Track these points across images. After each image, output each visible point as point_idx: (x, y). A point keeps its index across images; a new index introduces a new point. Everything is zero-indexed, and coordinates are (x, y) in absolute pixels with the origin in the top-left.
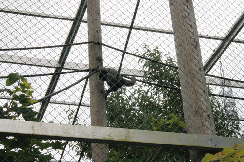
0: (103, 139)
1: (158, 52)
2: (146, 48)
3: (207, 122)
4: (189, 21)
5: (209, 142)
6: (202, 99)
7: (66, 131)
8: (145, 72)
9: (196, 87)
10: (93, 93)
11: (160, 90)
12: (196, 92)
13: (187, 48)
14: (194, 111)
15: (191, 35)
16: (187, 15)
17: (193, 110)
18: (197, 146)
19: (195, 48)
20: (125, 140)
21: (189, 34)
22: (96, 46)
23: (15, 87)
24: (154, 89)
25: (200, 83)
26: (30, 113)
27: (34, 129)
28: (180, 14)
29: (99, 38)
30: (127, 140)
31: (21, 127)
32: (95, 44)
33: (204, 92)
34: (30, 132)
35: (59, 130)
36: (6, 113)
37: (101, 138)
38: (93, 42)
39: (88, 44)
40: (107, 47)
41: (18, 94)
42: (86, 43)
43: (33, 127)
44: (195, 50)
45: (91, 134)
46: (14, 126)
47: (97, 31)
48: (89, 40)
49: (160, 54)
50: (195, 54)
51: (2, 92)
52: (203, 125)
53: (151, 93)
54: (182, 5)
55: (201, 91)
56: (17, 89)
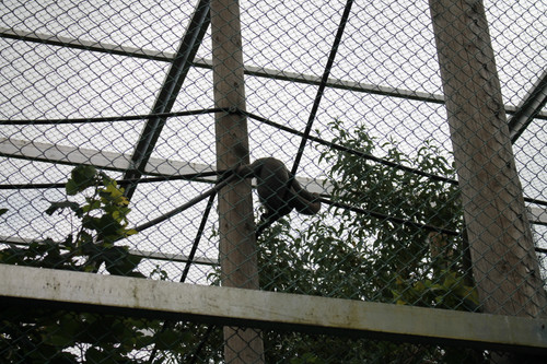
0: (297, 321)
1: (364, 137)
2: (336, 127)
3: (530, 289)
4: (479, 54)
5: (539, 335)
6: (517, 236)
7: (210, 302)
8: (335, 184)
9: (501, 208)
10: (226, 226)
11: (369, 226)
12: (502, 220)
13: (477, 116)
14: (499, 263)
15: (487, 87)
16: (475, 41)
17: (497, 260)
18: (512, 342)
19: (497, 116)
20: (346, 326)
21: (481, 84)
22: (234, 118)
23: (88, 199)
24: (354, 224)
25: (511, 199)
26: (124, 259)
27: (138, 295)
28: (459, 39)
29: (241, 100)
30: (352, 326)
31: (107, 291)
32: (231, 113)
33: (520, 219)
34: (130, 303)
35: (196, 298)
36: (68, 258)
37: (291, 320)
38: (226, 110)
39: (213, 114)
40: (258, 123)
41: (97, 214)
42: (209, 111)
43: (135, 292)
44: (495, 122)
45: (268, 310)
46: (92, 288)
47: (236, 84)
48: (216, 104)
49: (370, 142)
50: (496, 130)
51: (60, 210)
52: (521, 294)
53: (350, 233)
54: (462, 18)
55: (513, 218)
56: (93, 204)
